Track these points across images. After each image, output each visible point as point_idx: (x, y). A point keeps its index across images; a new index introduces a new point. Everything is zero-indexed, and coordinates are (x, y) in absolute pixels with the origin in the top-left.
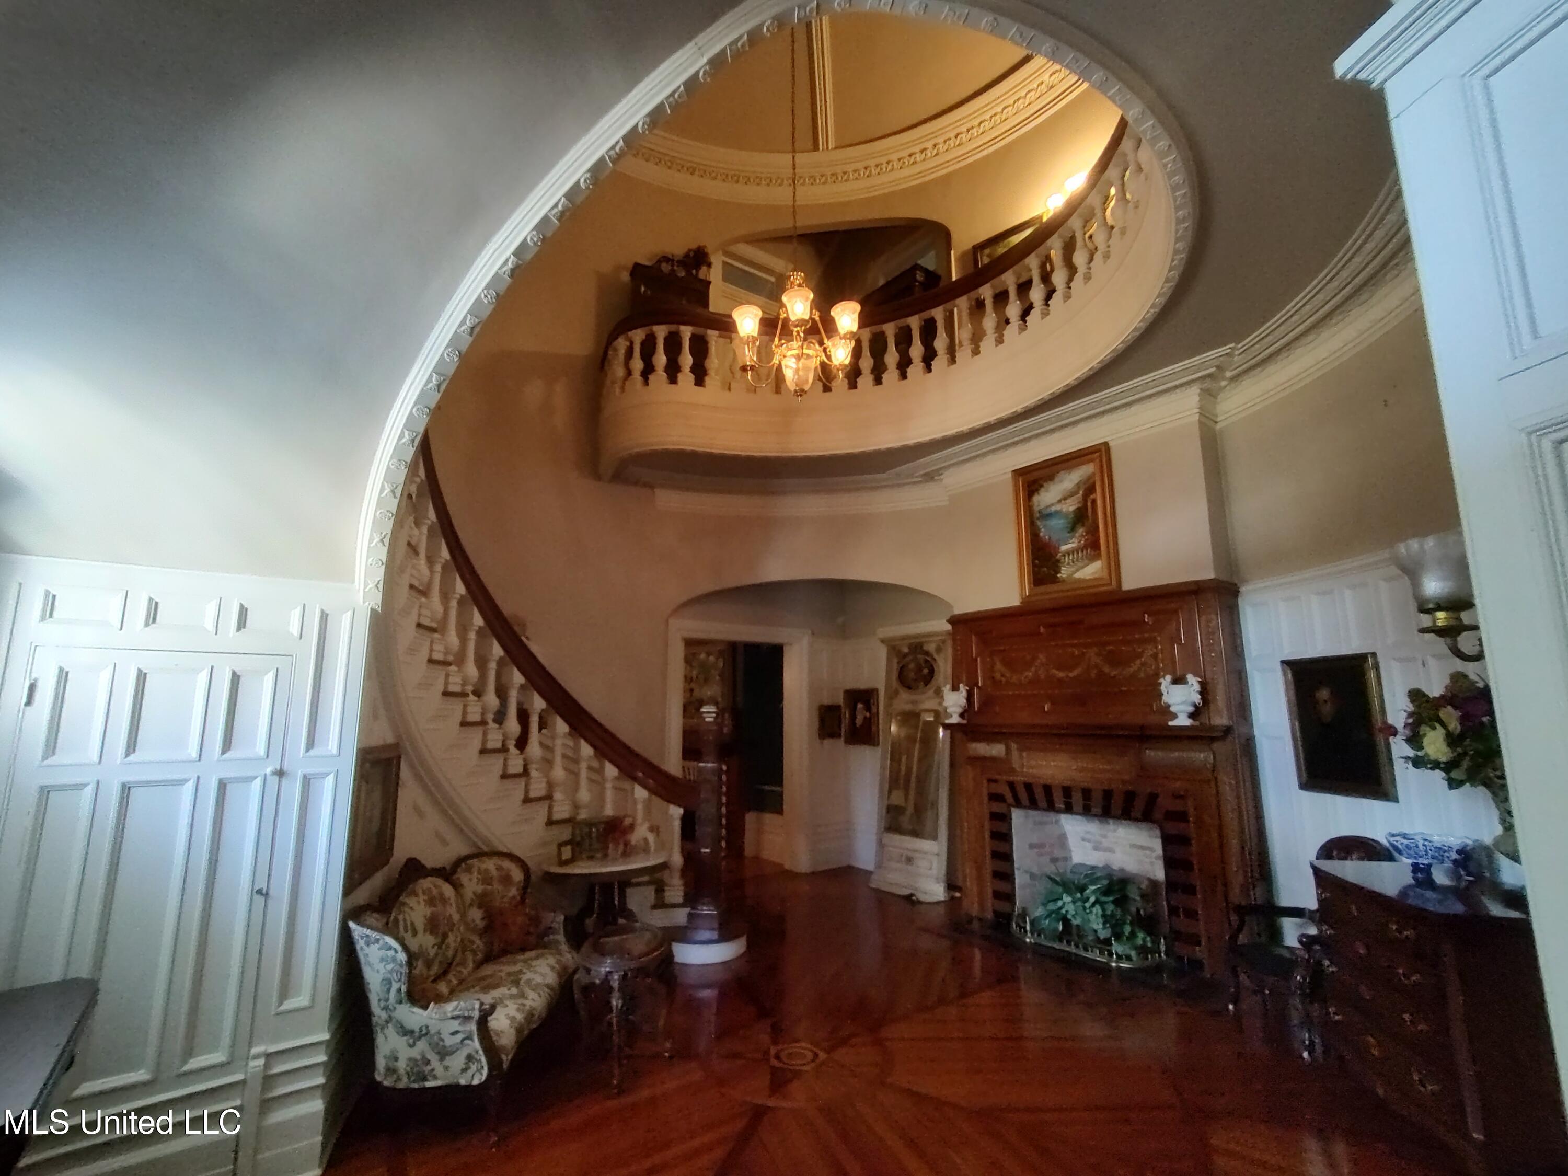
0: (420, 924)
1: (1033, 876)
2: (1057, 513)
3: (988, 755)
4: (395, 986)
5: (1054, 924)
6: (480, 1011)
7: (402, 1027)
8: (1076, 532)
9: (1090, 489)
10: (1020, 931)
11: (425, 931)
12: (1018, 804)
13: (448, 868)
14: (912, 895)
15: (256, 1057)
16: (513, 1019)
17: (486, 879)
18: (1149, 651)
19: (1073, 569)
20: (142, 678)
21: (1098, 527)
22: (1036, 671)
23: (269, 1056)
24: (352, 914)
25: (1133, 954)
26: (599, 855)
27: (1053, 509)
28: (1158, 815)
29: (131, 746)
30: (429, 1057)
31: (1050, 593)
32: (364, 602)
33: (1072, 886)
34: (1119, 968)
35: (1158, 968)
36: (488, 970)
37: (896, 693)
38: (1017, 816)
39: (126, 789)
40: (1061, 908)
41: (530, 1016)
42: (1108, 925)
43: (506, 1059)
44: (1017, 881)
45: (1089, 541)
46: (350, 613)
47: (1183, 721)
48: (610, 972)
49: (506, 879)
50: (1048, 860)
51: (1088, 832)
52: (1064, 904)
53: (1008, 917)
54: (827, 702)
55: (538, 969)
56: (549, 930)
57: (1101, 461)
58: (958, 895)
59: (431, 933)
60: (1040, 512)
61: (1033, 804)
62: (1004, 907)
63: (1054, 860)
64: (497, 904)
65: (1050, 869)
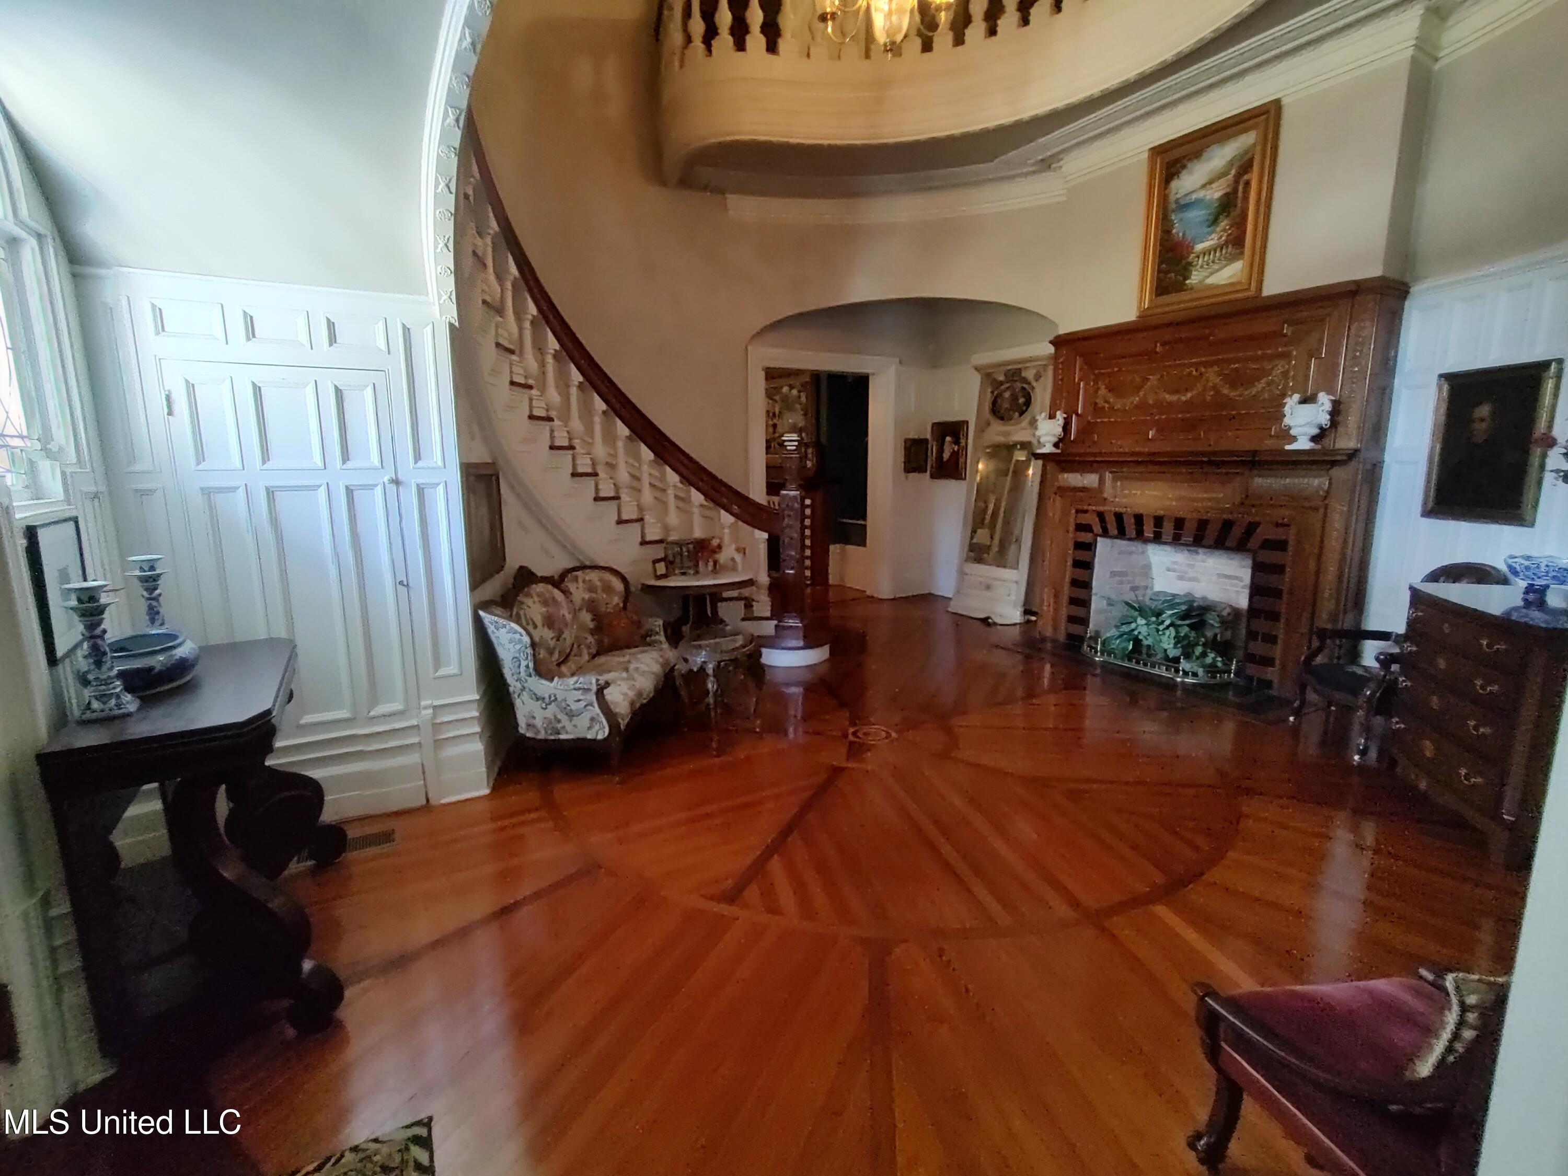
0: (538, 620)
1: (1111, 603)
2: (1199, 201)
3: (1080, 485)
4: (524, 663)
5: (1124, 644)
6: (598, 685)
7: (535, 694)
8: (1218, 226)
9: (1244, 166)
10: (1091, 651)
11: (543, 625)
12: (1105, 533)
13: (556, 577)
14: (988, 618)
15: (425, 708)
16: (625, 695)
17: (591, 589)
18: (1280, 367)
19: (1206, 274)
20: (257, 391)
21: (1247, 216)
22: (1145, 395)
23: (435, 708)
24: (480, 606)
25: (1200, 671)
26: (692, 572)
27: (1194, 197)
28: (1254, 543)
29: (266, 455)
30: (559, 717)
31: (1176, 303)
32: (441, 316)
33: (1148, 610)
34: (1183, 682)
35: (1225, 686)
36: (602, 659)
37: (988, 424)
38: (1102, 545)
39: (270, 493)
40: (1133, 630)
41: (640, 694)
42: (1179, 645)
43: (623, 724)
44: (1093, 606)
45: (1231, 237)
46: (430, 326)
47: (1303, 444)
48: (704, 662)
49: (608, 589)
50: (1128, 588)
51: (1175, 563)
52: (1138, 626)
53: (1080, 639)
54: (913, 435)
55: (643, 660)
56: (650, 633)
57: (1266, 129)
58: (1034, 618)
59: (549, 628)
60: (1177, 201)
61: (1122, 534)
62: (1076, 629)
63: (1134, 589)
64: (603, 609)
65: (1130, 597)
